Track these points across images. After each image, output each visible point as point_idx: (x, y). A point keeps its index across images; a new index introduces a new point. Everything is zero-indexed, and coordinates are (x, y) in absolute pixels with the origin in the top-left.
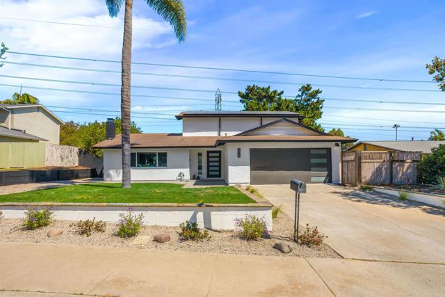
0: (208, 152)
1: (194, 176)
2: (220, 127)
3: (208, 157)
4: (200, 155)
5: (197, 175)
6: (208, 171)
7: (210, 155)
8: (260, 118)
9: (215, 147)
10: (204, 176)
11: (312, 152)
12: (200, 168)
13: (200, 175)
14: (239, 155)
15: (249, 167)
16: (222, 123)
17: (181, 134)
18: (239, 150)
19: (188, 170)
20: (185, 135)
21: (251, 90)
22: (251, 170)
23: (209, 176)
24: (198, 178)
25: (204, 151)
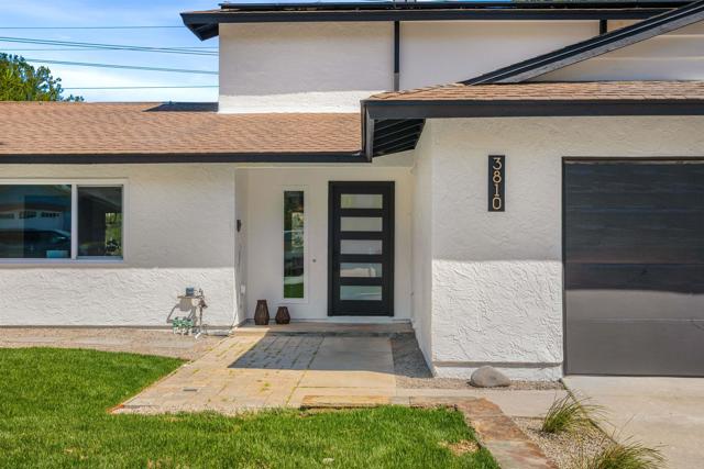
0: (336, 189)
1: (262, 304)
2: (397, 70)
3: (336, 213)
4: (294, 202)
5: (277, 300)
6: (335, 282)
7: (347, 201)
9: (361, 158)
10: (313, 306)
12: (294, 266)
13: (291, 302)
14: (496, 197)
16: (410, 47)
17: (213, 107)
18: (496, 165)
19: (229, 274)
20: (231, 107)
22: (571, 282)
23: (336, 306)
24: (284, 317)
25: (315, 182)
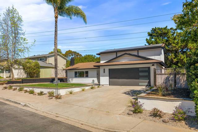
8: (137, 51)
11: (140, 69)
14: (104, 72)
15: (108, 77)
20: (102, 62)
21: (154, 30)
